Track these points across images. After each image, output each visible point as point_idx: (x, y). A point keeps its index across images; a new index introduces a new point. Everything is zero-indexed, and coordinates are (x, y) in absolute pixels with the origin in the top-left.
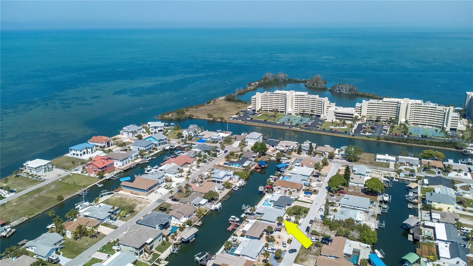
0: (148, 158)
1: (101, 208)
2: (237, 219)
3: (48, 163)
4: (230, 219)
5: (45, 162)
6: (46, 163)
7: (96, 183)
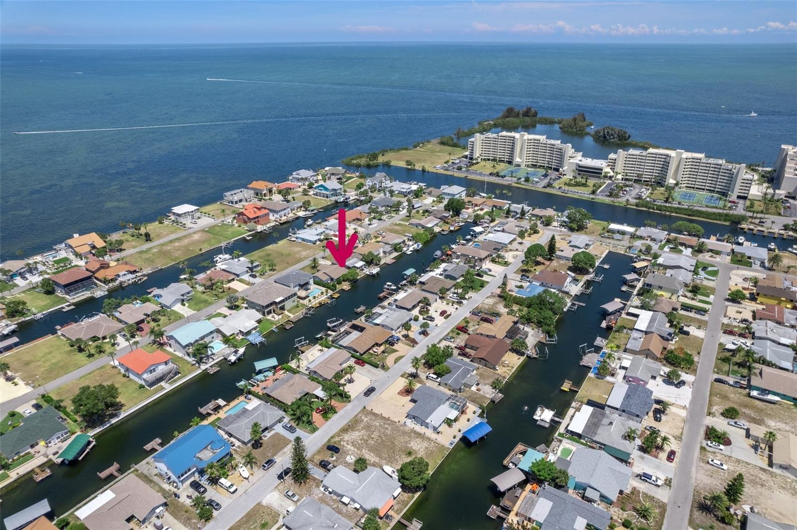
0: (312, 211)
1: (240, 262)
2: (394, 287)
3: (195, 210)
4: (386, 286)
5: (193, 208)
6: (193, 210)
7: (244, 236)
